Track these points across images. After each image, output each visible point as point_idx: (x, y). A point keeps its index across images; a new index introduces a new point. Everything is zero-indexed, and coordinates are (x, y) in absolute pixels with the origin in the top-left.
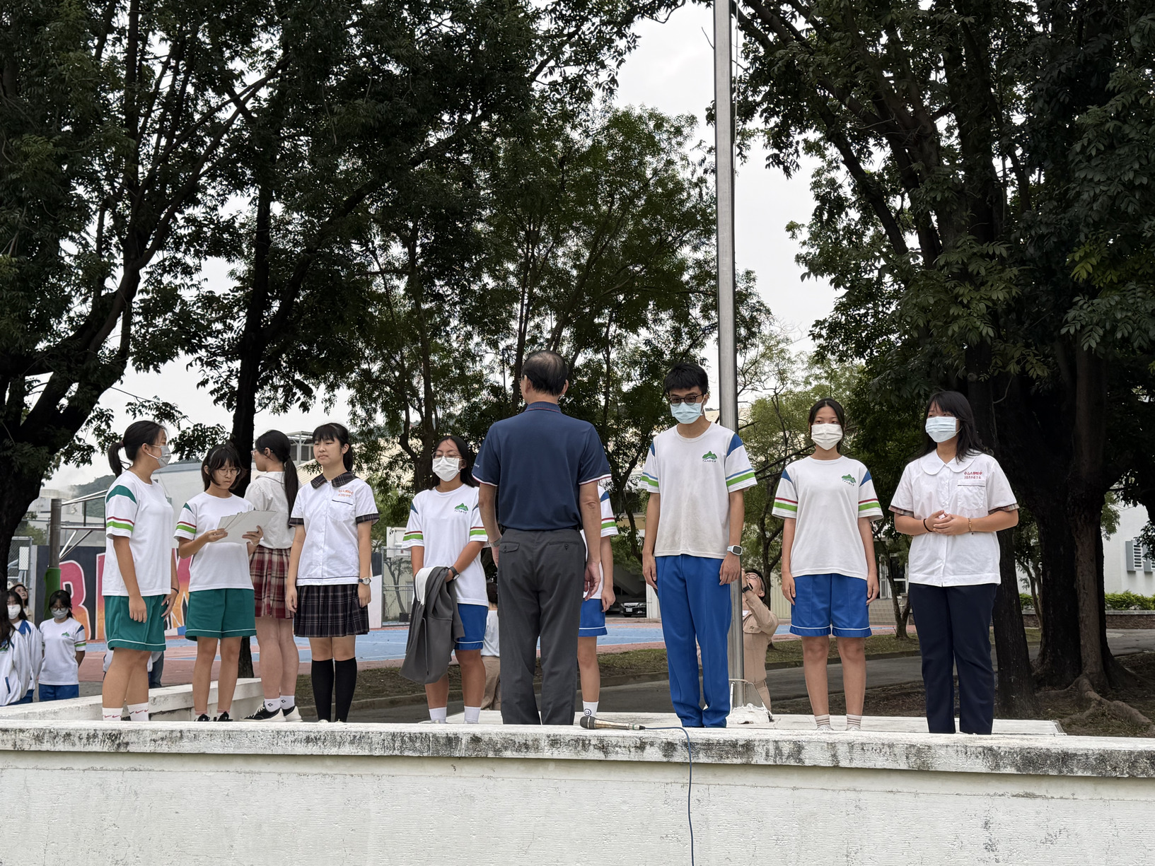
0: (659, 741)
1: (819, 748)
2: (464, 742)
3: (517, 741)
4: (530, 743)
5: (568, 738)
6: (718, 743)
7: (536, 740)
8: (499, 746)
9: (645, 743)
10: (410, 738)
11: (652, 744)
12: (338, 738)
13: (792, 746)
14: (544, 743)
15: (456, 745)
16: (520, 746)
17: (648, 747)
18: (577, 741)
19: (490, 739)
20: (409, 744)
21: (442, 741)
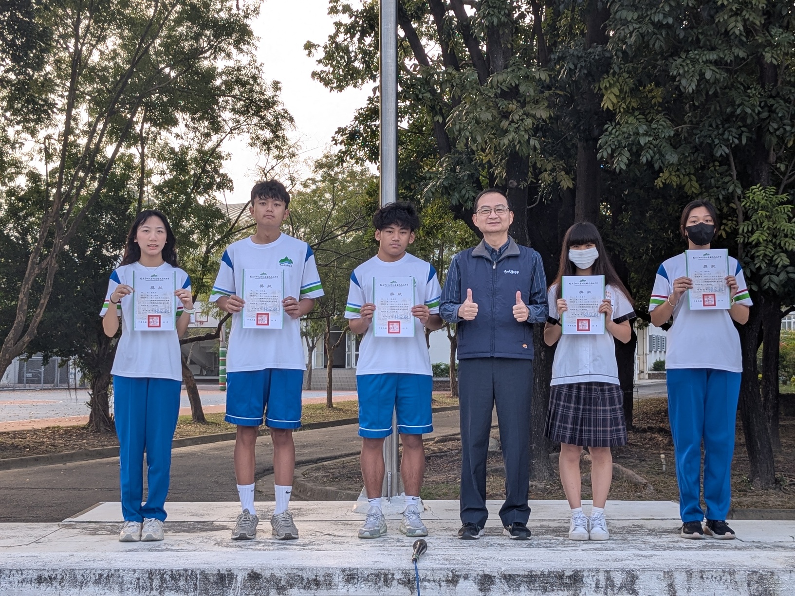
0: (475, 574)
1: (655, 577)
2: (239, 579)
3: (305, 576)
4: (321, 579)
5: (366, 573)
6: (543, 574)
7: (329, 575)
8: (283, 583)
9: (459, 576)
10: (173, 577)
11: (466, 577)
12: (79, 577)
13: (625, 576)
14: (338, 579)
15: (230, 583)
16: (309, 582)
17: (461, 580)
18: (377, 575)
19: (272, 575)
20: (171, 583)
21: (212, 579)
